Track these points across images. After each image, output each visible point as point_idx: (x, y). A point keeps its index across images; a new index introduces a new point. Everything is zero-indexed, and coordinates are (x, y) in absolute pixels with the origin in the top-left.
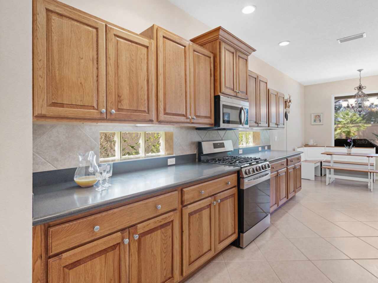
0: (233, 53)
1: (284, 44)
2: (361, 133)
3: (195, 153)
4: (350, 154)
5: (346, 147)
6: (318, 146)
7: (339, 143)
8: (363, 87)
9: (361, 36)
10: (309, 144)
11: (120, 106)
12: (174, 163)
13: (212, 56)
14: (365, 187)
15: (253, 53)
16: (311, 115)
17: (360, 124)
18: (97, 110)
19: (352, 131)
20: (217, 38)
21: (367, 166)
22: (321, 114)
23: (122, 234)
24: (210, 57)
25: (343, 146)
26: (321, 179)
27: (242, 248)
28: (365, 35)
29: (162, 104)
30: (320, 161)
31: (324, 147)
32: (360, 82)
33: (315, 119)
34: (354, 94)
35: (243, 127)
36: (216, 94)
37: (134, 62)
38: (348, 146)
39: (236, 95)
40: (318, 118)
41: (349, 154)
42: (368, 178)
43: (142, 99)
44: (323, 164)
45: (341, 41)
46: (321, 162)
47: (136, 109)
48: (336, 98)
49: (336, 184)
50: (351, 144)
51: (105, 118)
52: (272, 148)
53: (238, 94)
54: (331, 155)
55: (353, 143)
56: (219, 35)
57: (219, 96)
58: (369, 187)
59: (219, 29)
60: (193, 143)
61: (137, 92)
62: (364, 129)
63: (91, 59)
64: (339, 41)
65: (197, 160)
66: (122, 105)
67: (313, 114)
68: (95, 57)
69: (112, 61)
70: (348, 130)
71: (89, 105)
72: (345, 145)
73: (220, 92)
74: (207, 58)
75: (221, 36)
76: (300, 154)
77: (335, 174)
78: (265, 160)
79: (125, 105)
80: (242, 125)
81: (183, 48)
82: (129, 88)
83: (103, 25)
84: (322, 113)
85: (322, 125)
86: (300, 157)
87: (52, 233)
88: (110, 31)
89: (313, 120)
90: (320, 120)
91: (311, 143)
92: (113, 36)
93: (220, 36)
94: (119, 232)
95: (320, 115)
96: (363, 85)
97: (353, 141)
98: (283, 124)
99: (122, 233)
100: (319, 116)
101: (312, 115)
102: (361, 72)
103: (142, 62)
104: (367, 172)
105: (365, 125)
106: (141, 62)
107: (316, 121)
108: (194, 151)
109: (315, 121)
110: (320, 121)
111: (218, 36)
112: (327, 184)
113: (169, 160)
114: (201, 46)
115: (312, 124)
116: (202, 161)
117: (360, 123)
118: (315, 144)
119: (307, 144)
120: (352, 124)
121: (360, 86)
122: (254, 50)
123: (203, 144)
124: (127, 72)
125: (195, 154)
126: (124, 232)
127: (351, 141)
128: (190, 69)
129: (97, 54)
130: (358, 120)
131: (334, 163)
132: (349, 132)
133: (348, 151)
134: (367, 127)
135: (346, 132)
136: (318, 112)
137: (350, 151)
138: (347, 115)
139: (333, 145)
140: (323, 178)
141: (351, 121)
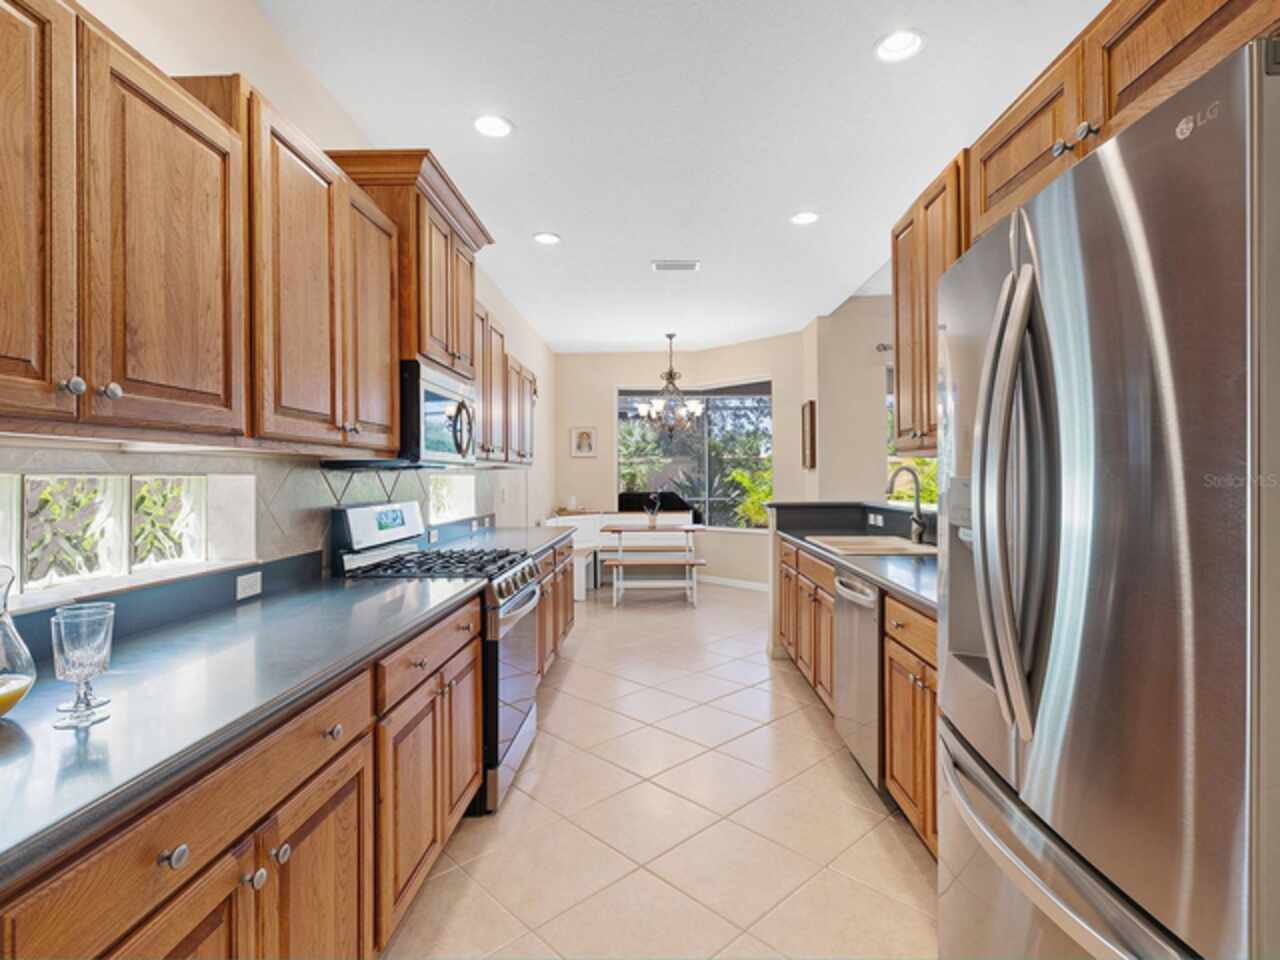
0: (446, 237)
1: (546, 239)
2: (653, 479)
3: (319, 548)
5: (647, 511)
6: (587, 511)
7: (630, 502)
8: (675, 374)
9: (691, 266)
11: (134, 369)
12: (258, 590)
13: (394, 232)
14: (682, 600)
15: (486, 247)
16: (570, 431)
17: (654, 458)
18: (38, 378)
19: (639, 475)
20: (411, 181)
21: (682, 553)
23: (237, 858)
24: (390, 236)
25: (640, 509)
26: (595, 593)
27: (489, 813)
28: (698, 266)
29: (269, 374)
31: (600, 513)
32: (671, 361)
33: (578, 443)
34: (660, 389)
35: (464, 461)
36: (406, 357)
37: (184, 200)
38: (650, 511)
39: (453, 364)
40: (584, 439)
41: (653, 528)
42: (684, 578)
43: (208, 351)
44: (600, 556)
45: (659, 267)
46: (595, 554)
47: (188, 387)
48: (622, 393)
49: (631, 601)
50: (656, 505)
51: (75, 414)
52: (498, 524)
53: (456, 361)
54: (619, 532)
55: (661, 502)
56: (418, 172)
57: (417, 365)
58: (690, 600)
59: (421, 155)
60: (312, 515)
61: (194, 322)
62: (660, 468)
63: (21, 149)
64: (654, 264)
65: (325, 573)
66: (142, 367)
67: (577, 428)
68: (35, 143)
69: (102, 180)
70: (633, 471)
71: (9, 355)
72: (645, 507)
73: (419, 351)
74: (384, 237)
75: (425, 180)
76: (569, 535)
77: (625, 579)
78: (524, 556)
79: (152, 367)
80: (464, 456)
81: (322, 186)
82: (166, 300)
83: (71, 15)
85: (594, 457)
86: (571, 542)
87: (14, 928)
88: (95, 51)
90: (590, 446)
91: (572, 505)
92: (109, 75)
93: (420, 179)
94: (229, 855)
95: (591, 433)
96: (675, 371)
97: (660, 498)
99: (238, 854)
100: (588, 435)
102: (674, 340)
103: (207, 208)
104: (684, 566)
105: (662, 460)
106: (204, 207)
107: (582, 448)
108: (313, 542)
109: (579, 447)
110: (590, 449)
111: (413, 176)
112: (615, 604)
113: (242, 580)
114: (361, 186)
116: (347, 575)
117: (653, 455)
119: (563, 507)
120: (640, 456)
121: (671, 371)
122: (490, 241)
123: (353, 515)
124: (157, 235)
125: (319, 553)
126: (245, 848)
127: (655, 498)
128: (342, 264)
129: (43, 133)
130: (649, 447)
131: (624, 551)
132: (633, 476)
133: (651, 520)
134: (665, 464)
135: (628, 477)
136: (585, 424)
137: (655, 520)
138: (630, 434)
139: (616, 508)
140: (599, 592)
141: (637, 449)
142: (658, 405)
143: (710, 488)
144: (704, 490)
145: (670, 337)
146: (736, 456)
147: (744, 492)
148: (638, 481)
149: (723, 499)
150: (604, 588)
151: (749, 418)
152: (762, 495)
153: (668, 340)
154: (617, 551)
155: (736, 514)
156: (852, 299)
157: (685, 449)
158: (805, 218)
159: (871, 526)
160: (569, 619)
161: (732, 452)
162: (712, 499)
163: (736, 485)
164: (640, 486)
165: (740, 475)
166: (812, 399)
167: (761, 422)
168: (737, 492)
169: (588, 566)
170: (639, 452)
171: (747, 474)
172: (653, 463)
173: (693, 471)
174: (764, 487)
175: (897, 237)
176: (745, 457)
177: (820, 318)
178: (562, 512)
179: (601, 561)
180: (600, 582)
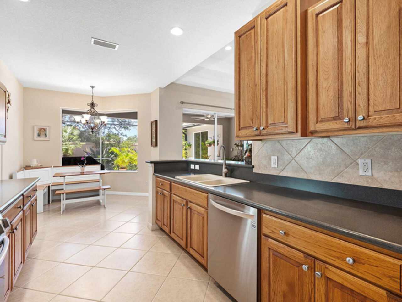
4: (83, 173)
5: (80, 166)
6: (43, 167)
7: (68, 161)
8: (95, 104)
9: (113, 47)
10: (31, 165)
16: (33, 128)
17: (77, 142)
19: (69, 149)
22: (48, 128)
26: (49, 206)
28: (117, 46)
30: (47, 185)
31: (51, 167)
32: (93, 98)
33: (38, 133)
34: (86, 111)
38: (81, 165)
40: (42, 132)
44: (51, 188)
46: (49, 187)
48: (65, 112)
49: (69, 210)
50: (84, 162)
54: (64, 176)
55: (87, 161)
58: (102, 205)
62: (80, 146)
64: (93, 40)
67: (36, 126)
70: (67, 148)
76: (34, 184)
77: (67, 199)
84: (48, 126)
85: (49, 141)
89: (36, 135)
90: (46, 135)
91: (34, 163)
95: (46, 128)
96: (95, 102)
97: (86, 159)
98: (4, 136)
100: (45, 130)
101: (35, 128)
102: (94, 89)
105: (81, 143)
107: (41, 136)
109: (39, 135)
110: (46, 137)
112: (62, 213)
115: (35, 139)
118: (39, 165)
119: (28, 165)
120: (70, 141)
121: (92, 102)
130: (75, 138)
131: (66, 184)
132: (67, 150)
133: (81, 170)
134: (83, 145)
135: (65, 150)
136: (43, 125)
137: (84, 169)
138: (66, 131)
139: (61, 164)
140: (51, 206)
141: (69, 138)
142: (87, 117)
143: (102, 154)
144: (99, 155)
145: (92, 87)
146: (111, 142)
147: (116, 155)
148: (70, 152)
149: (107, 158)
150: (54, 203)
151: (116, 129)
152: (124, 157)
153: (91, 88)
154: (63, 185)
155: (113, 164)
156: (172, 83)
157: (88, 139)
158: (177, 31)
159: (192, 169)
160: (34, 230)
161: (108, 141)
162: (103, 158)
163: (112, 153)
164: (70, 153)
165: (116, 150)
166: (156, 120)
167: (121, 130)
168: (113, 156)
169: (44, 195)
170: (69, 139)
171: (118, 149)
172: (76, 144)
173: (93, 147)
174: (124, 153)
175: (240, 37)
176: (114, 143)
177: (160, 88)
178: (27, 167)
179: (52, 190)
180: (51, 200)
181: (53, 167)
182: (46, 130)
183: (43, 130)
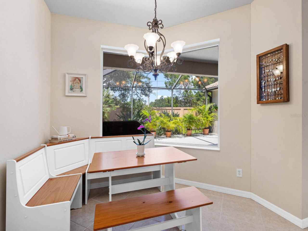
16: (65, 76)
22: (84, 77)
30: (82, 172)
31: (89, 138)
32: (156, 14)
33: (71, 86)
40: (77, 83)
46: (84, 175)
84: (85, 75)
89: (68, 88)
90: (81, 88)
95: (82, 78)
100: (79, 80)
101: (67, 76)
105: (116, 106)
107: (74, 89)
110: (82, 91)
115: (67, 94)
118: (71, 135)
119: (55, 136)
148: (106, 115)
170: (106, 102)
172: (112, 107)
179: (88, 180)
180: (88, 190)
181: (90, 138)
182: (81, 80)
183: (77, 80)
